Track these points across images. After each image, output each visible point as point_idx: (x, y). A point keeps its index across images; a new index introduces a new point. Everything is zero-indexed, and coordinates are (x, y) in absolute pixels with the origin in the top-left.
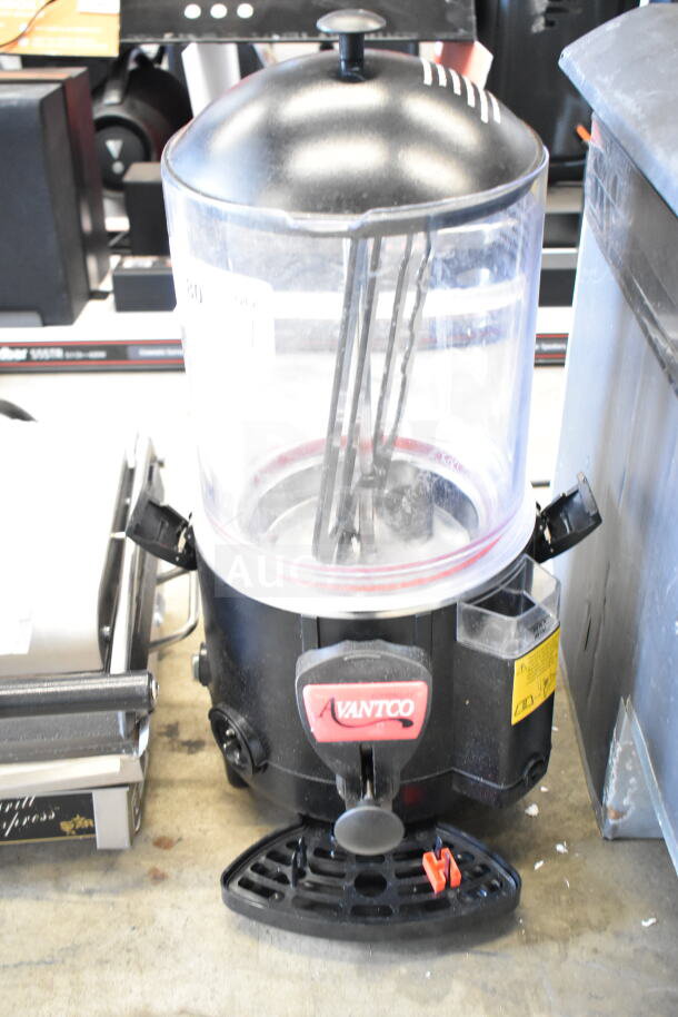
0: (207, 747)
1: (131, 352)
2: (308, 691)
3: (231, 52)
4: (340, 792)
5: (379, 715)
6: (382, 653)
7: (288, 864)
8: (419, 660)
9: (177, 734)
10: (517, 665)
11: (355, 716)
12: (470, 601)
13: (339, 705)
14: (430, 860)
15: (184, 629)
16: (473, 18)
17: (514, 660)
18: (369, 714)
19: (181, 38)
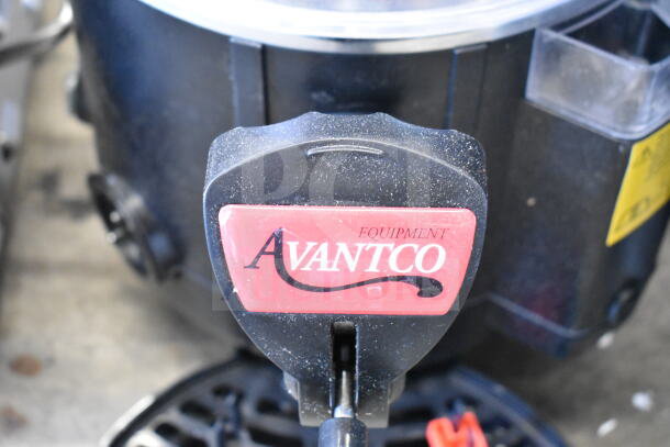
2: (226, 214)
4: (290, 392)
5: (373, 269)
6: (388, 143)
7: (211, 423)
8: (462, 162)
10: (636, 151)
11: (323, 268)
12: (558, 27)
13: (291, 247)
14: (440, 430)
17: (633, 142)
18: (352, 265)
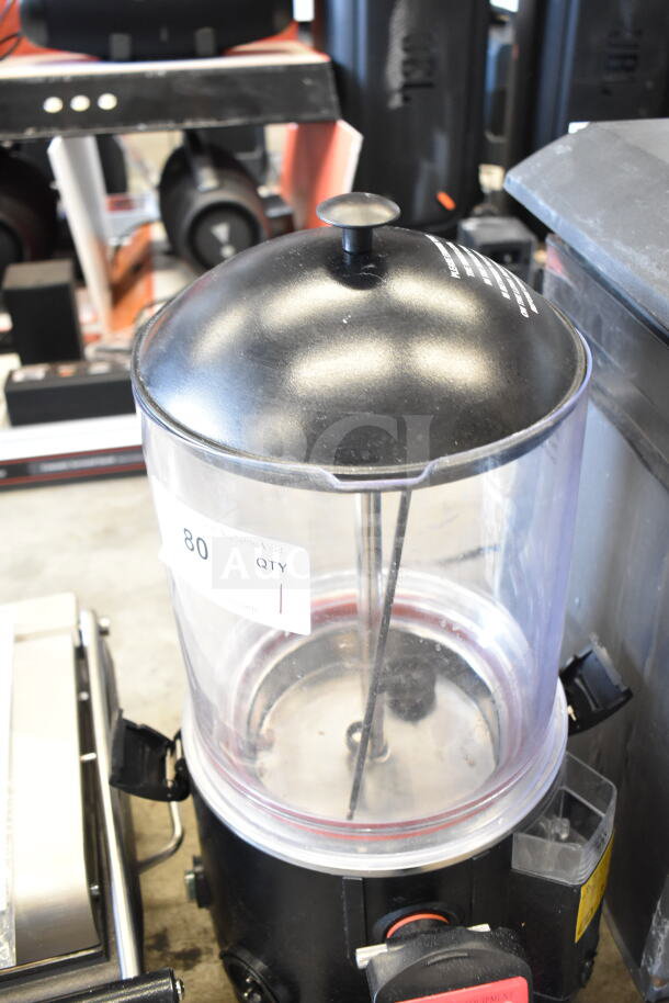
0: (204, 957)
1: (32, 468)
3: (90, 144)
9: (167, 945)
15: (171, 845)
16: (334, 98)
17: (581, 886)
19: (44, 133)
